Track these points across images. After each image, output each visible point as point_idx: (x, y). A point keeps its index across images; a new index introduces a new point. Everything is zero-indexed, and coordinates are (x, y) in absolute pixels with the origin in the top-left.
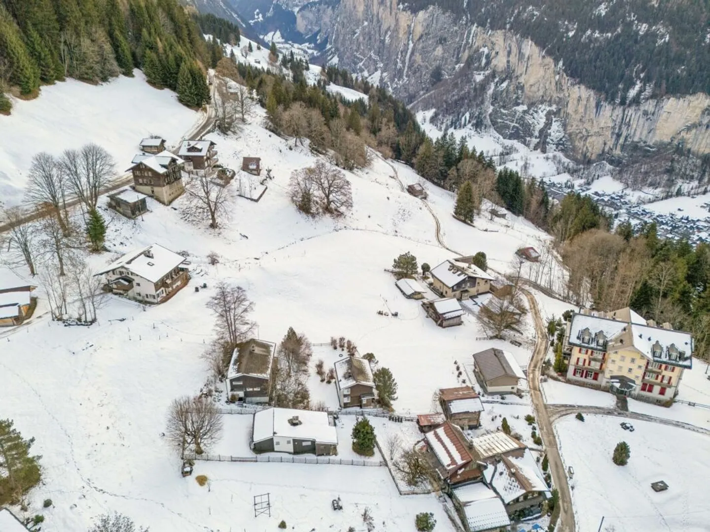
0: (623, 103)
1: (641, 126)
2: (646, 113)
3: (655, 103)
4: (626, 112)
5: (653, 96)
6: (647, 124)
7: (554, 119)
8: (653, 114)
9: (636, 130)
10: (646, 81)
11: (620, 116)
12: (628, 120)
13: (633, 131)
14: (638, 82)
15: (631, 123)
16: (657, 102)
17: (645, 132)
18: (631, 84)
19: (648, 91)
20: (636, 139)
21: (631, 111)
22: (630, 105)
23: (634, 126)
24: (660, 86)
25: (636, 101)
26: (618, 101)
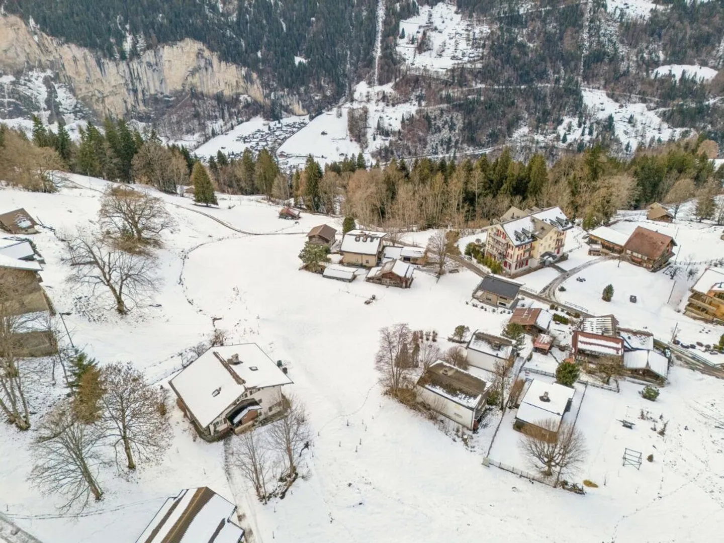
0: (123, 57)
1: (151, 79)
2: (149, 65)
3: (153, 54)
4: (131, 67)
5: (149, 47)
6: (156, 77)
7: (56, 86)
8: (157, 64)
9: (148, 83)
10: (134, 31)
11: (127, 70)
12: (136, 74)
13: (146, 84)
14: (127, 34)
15: (141, 76)
16: (155, 52)
17: (157, 84)
18: (121, 38)
19: (141, 43)
20: (153, 92)
21: (135, 64)
22: (131, 60)
23: (145, 79)
24: (150, 37)
25: (135, 54)
26: (117, 56)
